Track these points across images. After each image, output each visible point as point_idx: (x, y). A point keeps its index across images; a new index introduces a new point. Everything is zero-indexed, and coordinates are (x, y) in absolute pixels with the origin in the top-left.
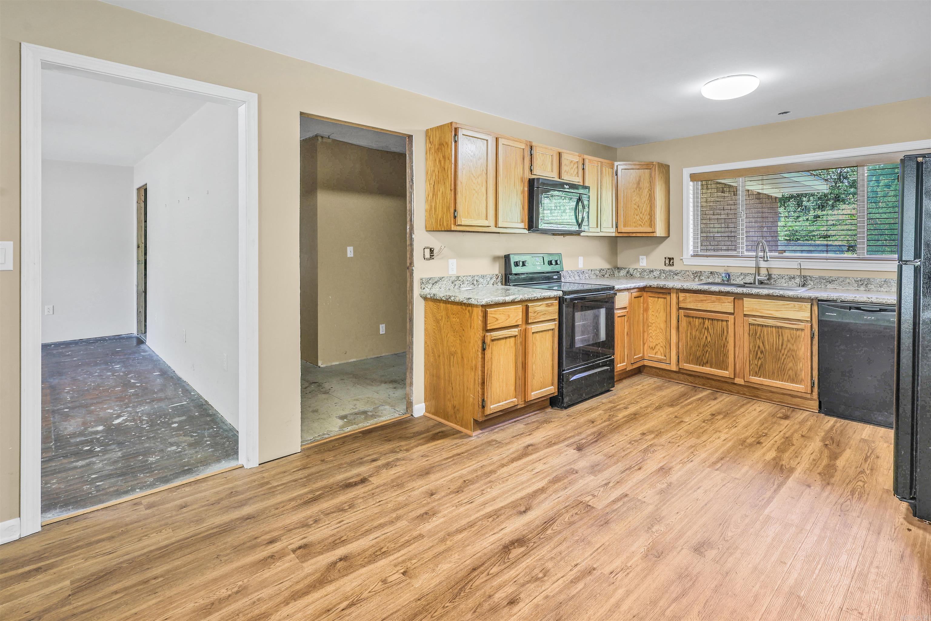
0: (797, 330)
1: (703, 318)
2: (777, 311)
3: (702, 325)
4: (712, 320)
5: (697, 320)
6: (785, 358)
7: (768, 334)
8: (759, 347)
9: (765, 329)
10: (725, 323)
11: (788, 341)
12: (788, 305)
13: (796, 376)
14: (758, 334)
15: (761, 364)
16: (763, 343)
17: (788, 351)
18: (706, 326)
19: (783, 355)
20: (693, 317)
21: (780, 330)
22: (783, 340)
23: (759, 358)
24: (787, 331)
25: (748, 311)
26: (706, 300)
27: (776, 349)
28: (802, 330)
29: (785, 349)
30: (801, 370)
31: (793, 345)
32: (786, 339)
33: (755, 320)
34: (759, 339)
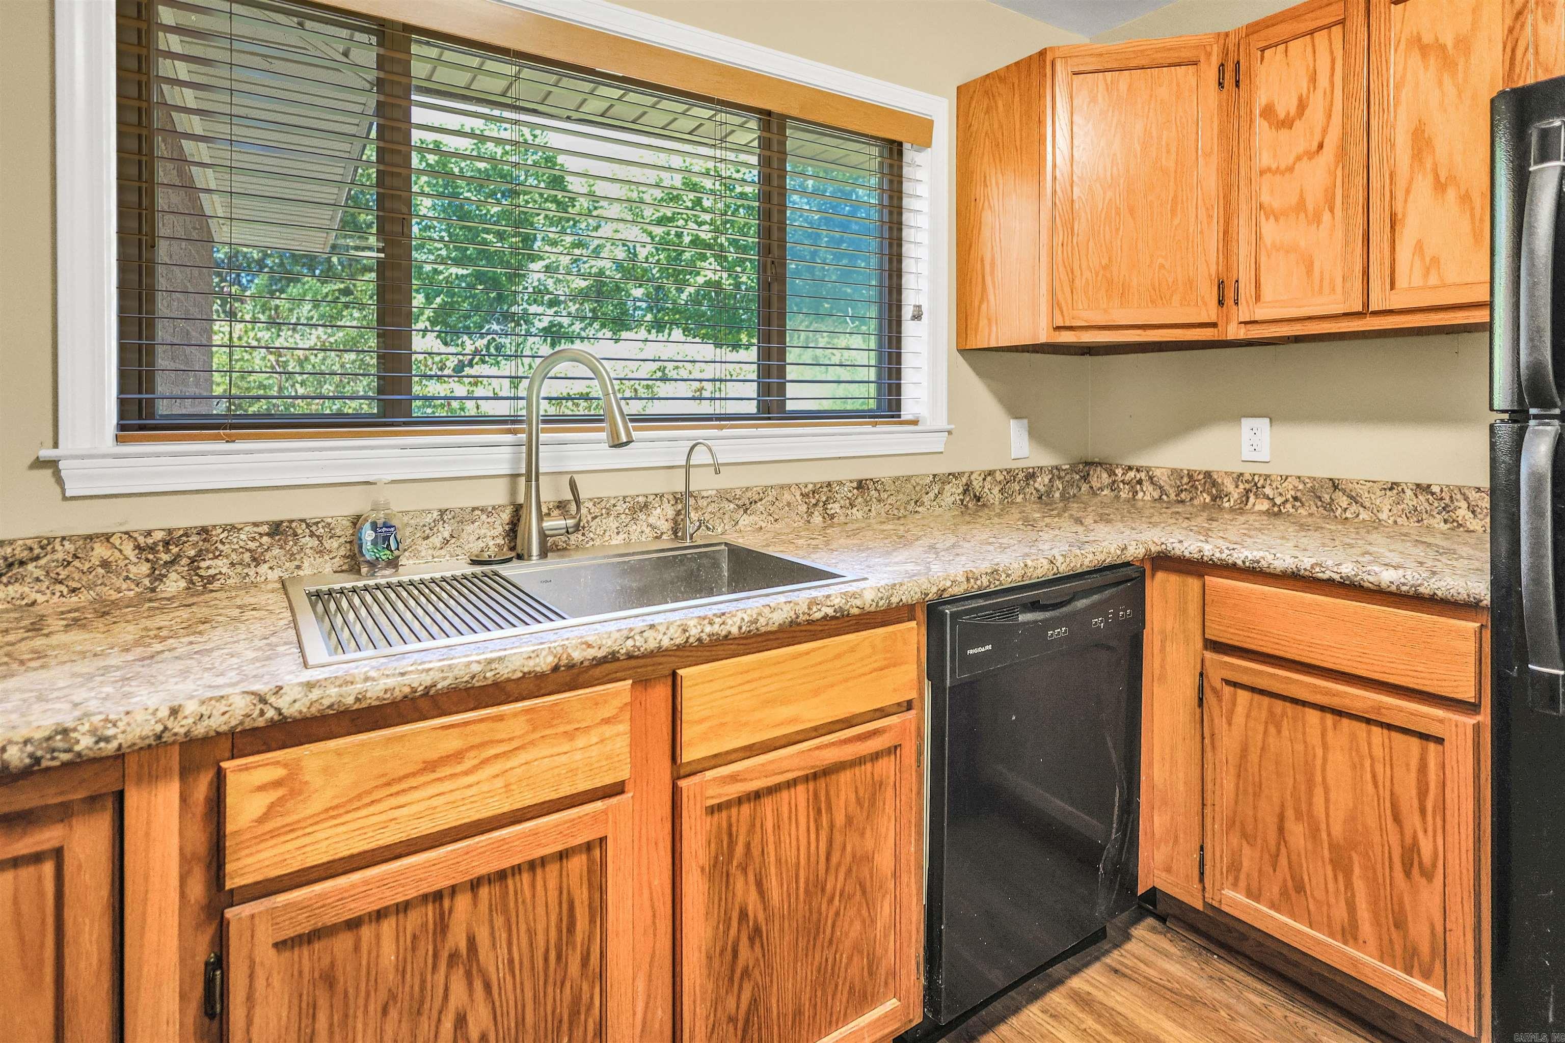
0: (875, 756)
1: (437, 896)
2: (816, 693)
3: (426, 947)
4: (502, 876)
5: (388, 927)
6: (837, 914)
7: (777, 827)
8: (743, 915)
9: (768, 804)
10: (577, 864)
11: (849, 820)
12: (852, 650)
13: (871, 974)
14: (740, 850)
15: (754, 1002)
16: (759, 884)
17: (849, 871)
18: (457, 938)
19: (831, 901)
20: (354, 924)
21: (822, 783)
22: (832, 827)
23: (746, 973)
24: (845, 777)
25: (704, 738)
26: (457, 756)
27: (807, 891)
28: (893, 750)
29: (839, 865)
30: (886, 936)
31: (862, 834)
32: (840, 819)
33: (734, 778)
34: (745, 870)
